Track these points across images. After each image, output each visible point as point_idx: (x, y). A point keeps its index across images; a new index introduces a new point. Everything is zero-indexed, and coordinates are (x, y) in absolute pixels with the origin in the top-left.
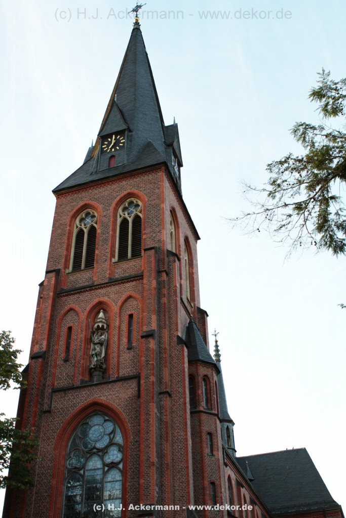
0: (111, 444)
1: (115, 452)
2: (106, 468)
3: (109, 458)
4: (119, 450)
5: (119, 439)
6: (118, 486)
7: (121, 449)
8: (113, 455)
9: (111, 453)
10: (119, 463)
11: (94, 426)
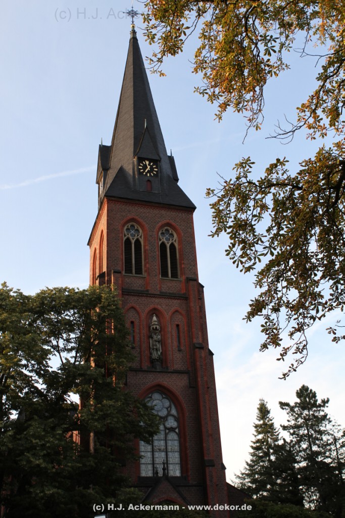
0: (169, 414)
1: (172, 421)
2: (167, 431)
3: (168, 424)
4: (175, 420)
5: (174, 412)
6: (176, 443)
7: (176, 419)
8: (171, 422)
9: (169, 421)
10: (176, 428)
11: (156, 400)
